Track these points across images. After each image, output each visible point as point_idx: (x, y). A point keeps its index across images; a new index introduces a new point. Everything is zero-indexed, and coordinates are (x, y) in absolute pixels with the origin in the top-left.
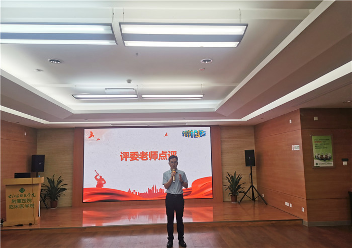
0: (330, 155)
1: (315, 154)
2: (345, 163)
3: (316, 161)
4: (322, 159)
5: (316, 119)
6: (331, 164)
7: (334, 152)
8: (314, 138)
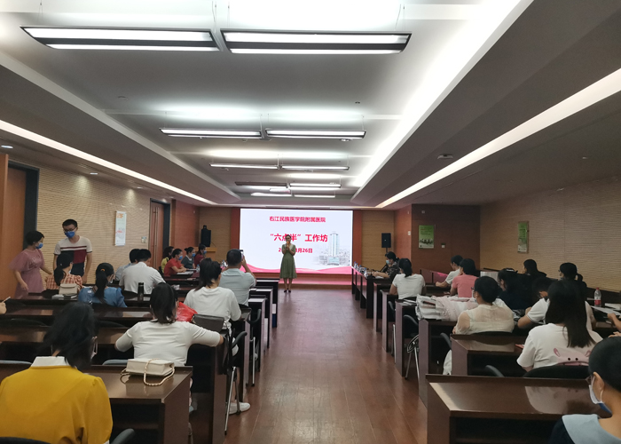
0: (431, 239)
1: (421, 238)
2: (443, 246)
3: (420, 244)
4: (425, 242)
5: (423, 212)
6: (432, 246)
7: (435, 238)
8: (420, 226)
